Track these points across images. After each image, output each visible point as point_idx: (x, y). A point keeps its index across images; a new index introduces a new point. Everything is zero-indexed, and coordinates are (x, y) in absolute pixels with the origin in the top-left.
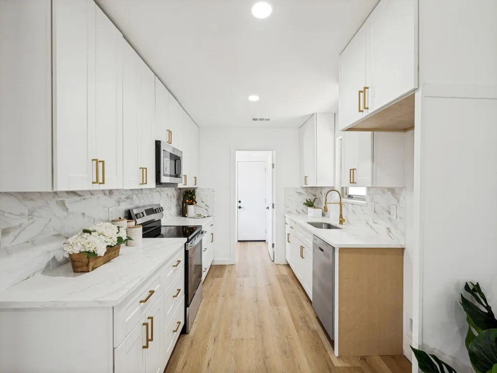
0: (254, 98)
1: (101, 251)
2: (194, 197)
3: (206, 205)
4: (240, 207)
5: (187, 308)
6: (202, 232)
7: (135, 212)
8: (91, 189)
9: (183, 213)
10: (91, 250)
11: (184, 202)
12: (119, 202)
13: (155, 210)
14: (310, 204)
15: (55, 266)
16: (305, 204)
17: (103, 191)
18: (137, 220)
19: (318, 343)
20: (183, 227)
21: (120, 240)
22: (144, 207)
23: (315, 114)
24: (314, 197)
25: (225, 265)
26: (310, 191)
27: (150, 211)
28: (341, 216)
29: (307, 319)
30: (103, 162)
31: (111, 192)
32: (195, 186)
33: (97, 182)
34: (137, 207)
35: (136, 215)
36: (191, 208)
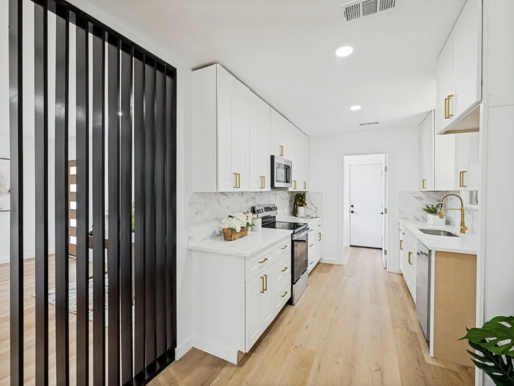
0: (355, 108)
1: (238, 230)
2: (304, 200)
3: (316, 208)
4: (352, 212)
5: (293, 285)
6: (308, 229)
7: (257, 208)
8: (233, 191)
9: (294, 213)
10: (233, 228)
11: (295, 203)
12: (247, 201)
13: (271, 208)
15: (215, 236)
17: (238, 192)
18: (259, 214)
19: (414, 342)
20: (294, 223)
21: (248, 224)
22: (263, 205)
23: (433, 111)
24: (438, 203)
25: (333, 265)
26: (432, 195)
27: (268, 209)
28: (463, 224)
29: (408, 322)
30: (239, 174)
31: (242, 193)
32: (305, 190)
33: (236, 187)
34: (259, 205)
35: (258, 211)
36: (301, 210)
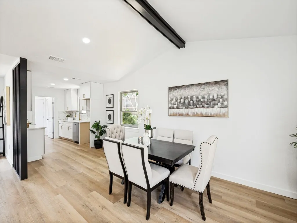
14: (68, 116)
16: (67, 117)
24: (70, 114)
26: (68, 112)
28: (80, 118)
